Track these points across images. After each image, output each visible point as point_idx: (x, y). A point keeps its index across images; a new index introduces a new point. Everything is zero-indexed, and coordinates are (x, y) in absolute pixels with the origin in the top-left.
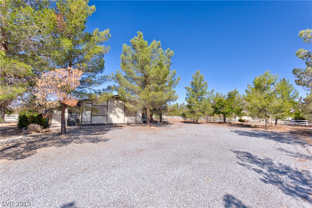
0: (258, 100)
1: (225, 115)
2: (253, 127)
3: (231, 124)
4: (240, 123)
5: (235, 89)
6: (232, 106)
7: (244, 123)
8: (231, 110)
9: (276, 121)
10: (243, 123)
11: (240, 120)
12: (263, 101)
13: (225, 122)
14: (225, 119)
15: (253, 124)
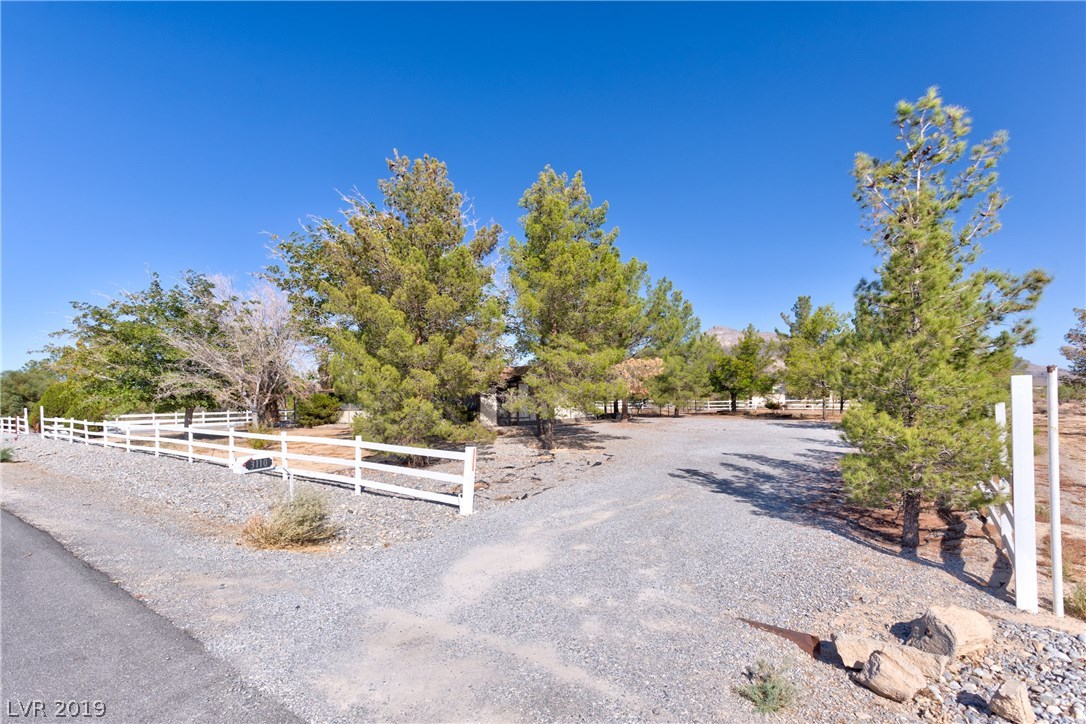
0: (810, 363)
1: (734, 394)
2: (797, 419)
3: (747, 414)
4: (770, 411)
5: (750, 325)
6: (751, 372)
7: (779, 411)
8: (751, 383)
9: (842, 403)
10: (775, 411)
11: (771, 406)
12: (819, 365)
13: (734, 411)
14: (734, 404)
15: (796, 413)
